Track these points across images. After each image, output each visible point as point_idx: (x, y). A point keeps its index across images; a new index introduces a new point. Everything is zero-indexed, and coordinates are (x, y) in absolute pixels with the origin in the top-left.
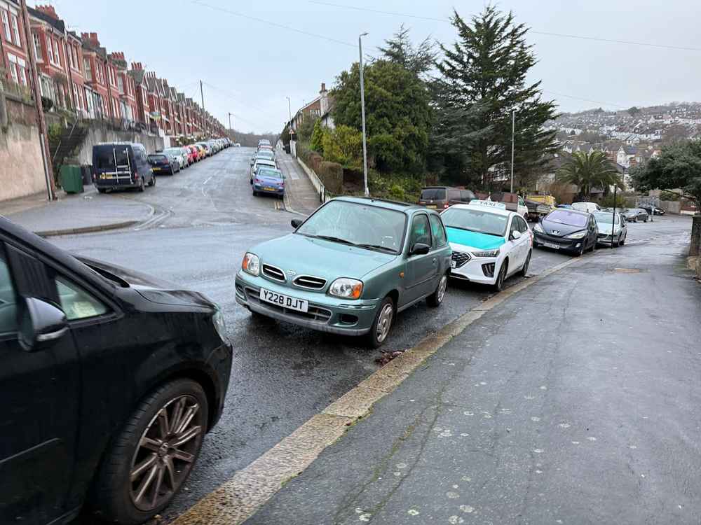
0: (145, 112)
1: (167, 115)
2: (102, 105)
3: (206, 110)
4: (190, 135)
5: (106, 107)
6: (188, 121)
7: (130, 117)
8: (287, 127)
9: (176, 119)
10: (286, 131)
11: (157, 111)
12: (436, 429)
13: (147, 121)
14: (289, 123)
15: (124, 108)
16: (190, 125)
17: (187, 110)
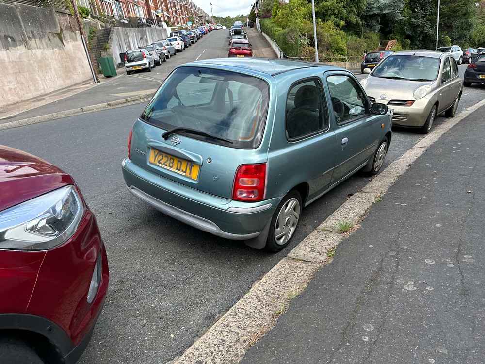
0: (152, 11)
1: (167, 10)
2: (122, 10)
3: (194, 4)
4: (184, 25)
5: (125, 10)
6: (183, 14)
7: (142, 16)
8: (253, 8)
9: (174, 14)
10: (252, 12)
11: (160, 9)
12: (400, 281)
13: (154, 18)
14: (254, 4)
15: (137, 9)
16: (184, 17)
17: (181, 5)
